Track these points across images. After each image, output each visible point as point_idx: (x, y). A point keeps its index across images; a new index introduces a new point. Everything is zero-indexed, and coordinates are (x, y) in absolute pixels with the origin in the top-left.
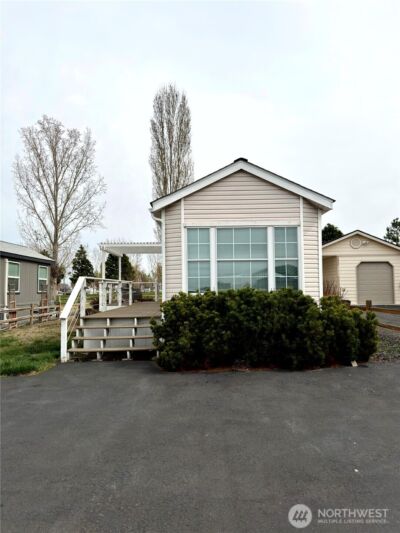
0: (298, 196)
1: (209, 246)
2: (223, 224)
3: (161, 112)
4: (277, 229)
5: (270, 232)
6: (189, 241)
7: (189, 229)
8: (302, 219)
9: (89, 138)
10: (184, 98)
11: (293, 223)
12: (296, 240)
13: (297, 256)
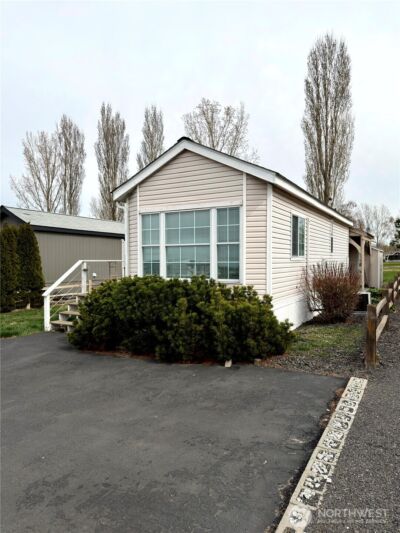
0: (241, 173)
1: (158, 231)
2: (171, 208)
3: (316, 68)
4: (220, 210)
5: (214, 215)
6: (143, 227)
7: (144, 216)
8: (245, 198)
9: (242, 112)
10: (342, 46)
11: (235, 203)
12: (238, 222)
13: (238, 240)
